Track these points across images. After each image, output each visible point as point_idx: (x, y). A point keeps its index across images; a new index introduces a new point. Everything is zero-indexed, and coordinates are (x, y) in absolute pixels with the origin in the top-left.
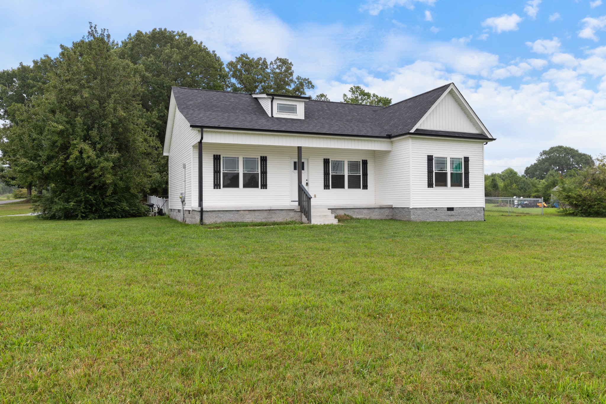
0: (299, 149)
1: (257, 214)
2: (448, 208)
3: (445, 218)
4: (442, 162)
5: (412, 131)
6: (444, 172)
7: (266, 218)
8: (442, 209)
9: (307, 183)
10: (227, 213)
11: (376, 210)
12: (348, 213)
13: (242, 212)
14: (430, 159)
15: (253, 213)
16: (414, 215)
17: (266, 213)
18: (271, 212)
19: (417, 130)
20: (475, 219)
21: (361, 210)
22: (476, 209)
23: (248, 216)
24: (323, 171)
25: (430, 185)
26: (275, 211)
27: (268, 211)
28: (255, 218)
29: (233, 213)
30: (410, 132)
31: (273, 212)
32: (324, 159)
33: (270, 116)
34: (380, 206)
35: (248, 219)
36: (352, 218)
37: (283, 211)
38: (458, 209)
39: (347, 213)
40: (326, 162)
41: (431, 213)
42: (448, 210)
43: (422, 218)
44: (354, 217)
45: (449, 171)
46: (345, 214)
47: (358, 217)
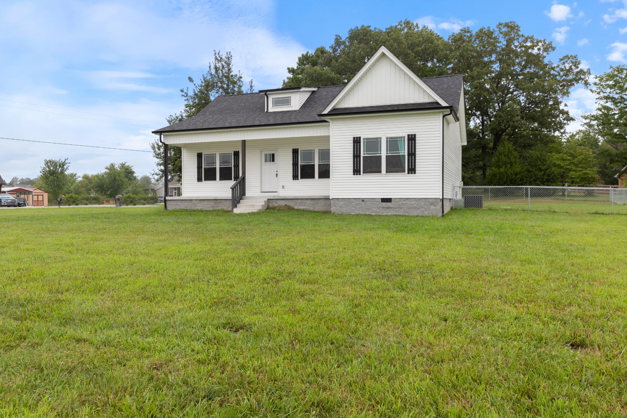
0: (244, 142)
1: (206, 203)
2: (382, 199)
3: (378, 210)
4: (374, 143)
5: (326, 112)
6: (377, 155)
7: (213, 207)
8: (374, 200)
9: (277, 174)
10: (184, 201)
11: (321, 201)
12: (289, 203)
13: (194, 201)
14: (357, 141)
15: (202, 202)
16: (335, 206)
17: (212, 203)
18: (217, 201)
19: (334, 110)
20: (426, 213)
21: (304, 201)
22: (428, 200)
23: (199, 205)
24: (292, 162)
25: (356, 171)
26: (220, 201)
27: (215, 201)
28: (204, 207)
29: (188, 202)
30: (323, 113)
31: (219, 201)
32: (293, 149)
33: (266, 110)
34: (325, 196)
35: (199, 206)
36: (293, 209)
37: (227, 201)
38: (398, 200)
39: (287, 204)
40: (295, 152)
41: (357, 204)
42: (382, 202)
43: (345, 210)
44: (296, 208)
45: (384, 154)
46: (286, 205)
47: (300, 208)
